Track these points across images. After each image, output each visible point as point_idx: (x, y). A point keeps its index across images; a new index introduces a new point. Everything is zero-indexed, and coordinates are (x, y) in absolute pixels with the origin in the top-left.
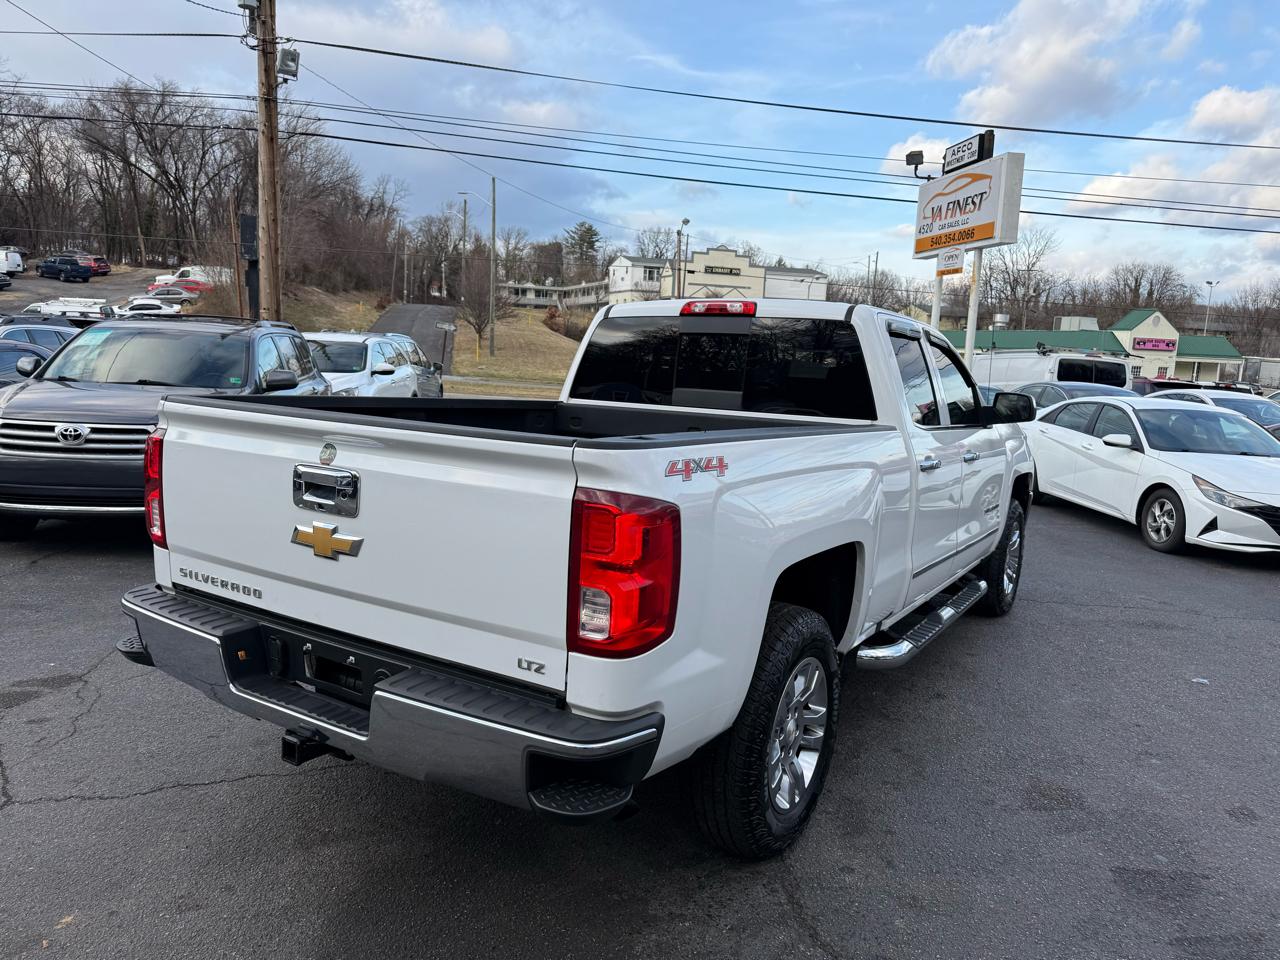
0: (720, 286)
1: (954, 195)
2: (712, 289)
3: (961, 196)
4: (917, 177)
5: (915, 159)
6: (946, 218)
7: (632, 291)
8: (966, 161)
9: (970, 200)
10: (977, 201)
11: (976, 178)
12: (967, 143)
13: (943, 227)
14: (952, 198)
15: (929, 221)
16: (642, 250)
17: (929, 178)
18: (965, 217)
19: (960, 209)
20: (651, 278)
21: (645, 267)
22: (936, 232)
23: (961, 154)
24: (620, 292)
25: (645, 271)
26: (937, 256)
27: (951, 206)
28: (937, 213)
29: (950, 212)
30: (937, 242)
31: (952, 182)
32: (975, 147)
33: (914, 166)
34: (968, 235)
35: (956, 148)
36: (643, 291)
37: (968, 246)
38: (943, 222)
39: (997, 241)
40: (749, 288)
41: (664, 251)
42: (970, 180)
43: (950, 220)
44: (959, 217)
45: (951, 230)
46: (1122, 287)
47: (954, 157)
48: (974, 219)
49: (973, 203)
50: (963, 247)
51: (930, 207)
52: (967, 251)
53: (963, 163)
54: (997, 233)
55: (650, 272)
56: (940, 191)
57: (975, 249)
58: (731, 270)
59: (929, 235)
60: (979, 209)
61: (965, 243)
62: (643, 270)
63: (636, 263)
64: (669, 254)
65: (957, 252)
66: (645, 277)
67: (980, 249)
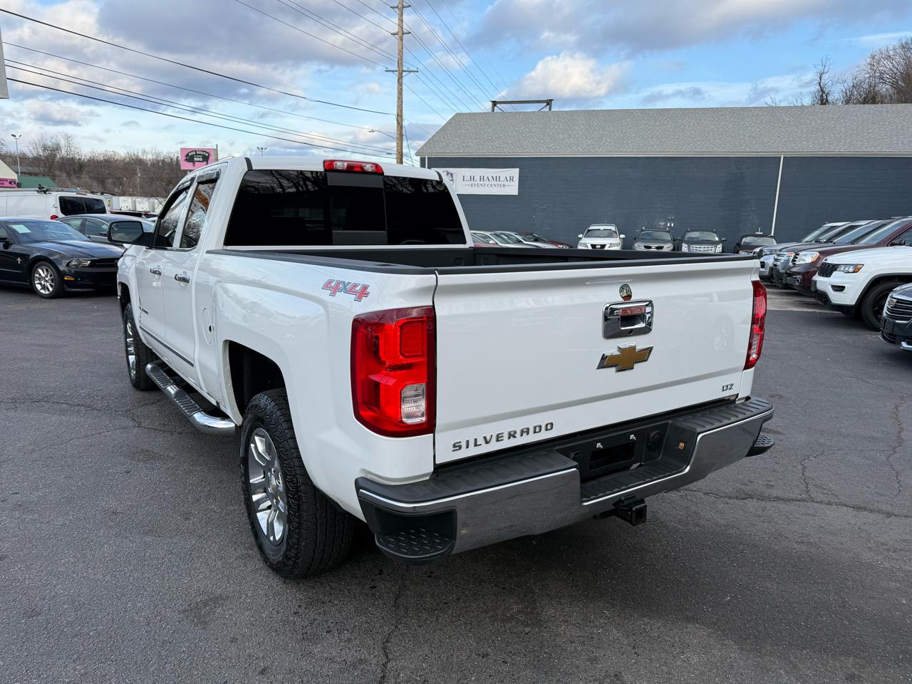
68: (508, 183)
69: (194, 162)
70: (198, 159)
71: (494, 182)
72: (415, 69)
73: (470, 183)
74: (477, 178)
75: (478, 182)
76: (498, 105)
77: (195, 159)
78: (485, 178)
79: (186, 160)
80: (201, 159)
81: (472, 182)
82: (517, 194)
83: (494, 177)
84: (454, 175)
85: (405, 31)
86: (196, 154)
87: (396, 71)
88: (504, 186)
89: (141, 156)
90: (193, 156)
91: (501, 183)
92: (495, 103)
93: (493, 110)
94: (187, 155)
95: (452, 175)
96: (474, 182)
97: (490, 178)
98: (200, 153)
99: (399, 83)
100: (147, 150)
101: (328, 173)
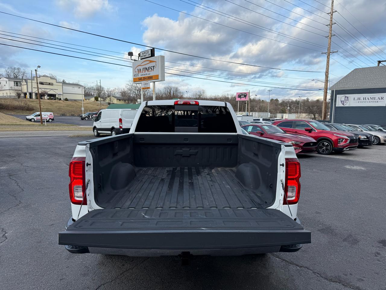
0: (46, 89)
1: (145, 66)
2: (43, 90)
3: (147, 66)
4: (132, 60)
5: (131, 54)
6: (143, 72)
7: (9, 90)
8: (147, 56)
9: (150, 68)
10: (152, 68)
11: (151, 62)
12: (147, 51)
13: (142, 75)
14: (144, 67)
15: (137, 73)
16: (8, 75)
17: (135, 60)
18: (149, 72)
19: (147, 70)
20: (17, 85)
21: (14, 81)
22: (140, 76)
23: (145, 54)
24: (4, 90)
25: (14, 83)
26: (141, 83)
27: (144, 69)
28: (139, 71)
29: (144, 71)
30: (140, 79)
31: (144, 62)
32: (150, 52)
33: (130, 56)
34: (150, 78)
35: (143, 52)
36: (15, 90)
37: (151, 81)
38: (142, 74)
39: (160, 80)
40: (57, 90)
41: (18, 75)
42: (149, 62)
43: (144, 73)
44: (147, 72)
45: (145, 76)
46: (167, 92)
47: (143, 55)
48: (152, 74)
49: (151, 69)
50: (149, 81)
51: (137, 68)
52: (151, 82)
53: (146, 57)
54: (160, 78)
55: (16, 83)
56: (140, 65)
57: (153, 82)
58: (50, 83)
59: (137, 77)
60: (153, 70)
61: (150, 80)
62: (13, 82)
63: (10, 80)
64: (20, 77)
65: (147, 83)
66: (15, 85)
67: (154, 82)
68: (380, 100)
69: (241, 98)
70: (242, 96)
71: (372, 100)
72: (337, 51)
73: (358, 101)
74: (362, 99)
75: (362, 100)
76: (381, 63)
77: (242, 97)
78: (366, 99)
79: (238, 97)
80: (244, 96)
81: (359, 100)
82: (385, 106)
83: (372, 98)
84: (349, 98)
85: (333, 23)
86: (242, 95)
87: (327, 53)
88: (377, 102)
89: (227, 96)
90: (241, 95)
91: (375, 100)
92: (379, 62)
93: (379, 65)
94: (239, 95)
95: (348, 98)
96: (360, 101)
97: (369, 98)
98: (243, 94)
99: (327, 58)
100: (229, 94)
101: (175, 106)
